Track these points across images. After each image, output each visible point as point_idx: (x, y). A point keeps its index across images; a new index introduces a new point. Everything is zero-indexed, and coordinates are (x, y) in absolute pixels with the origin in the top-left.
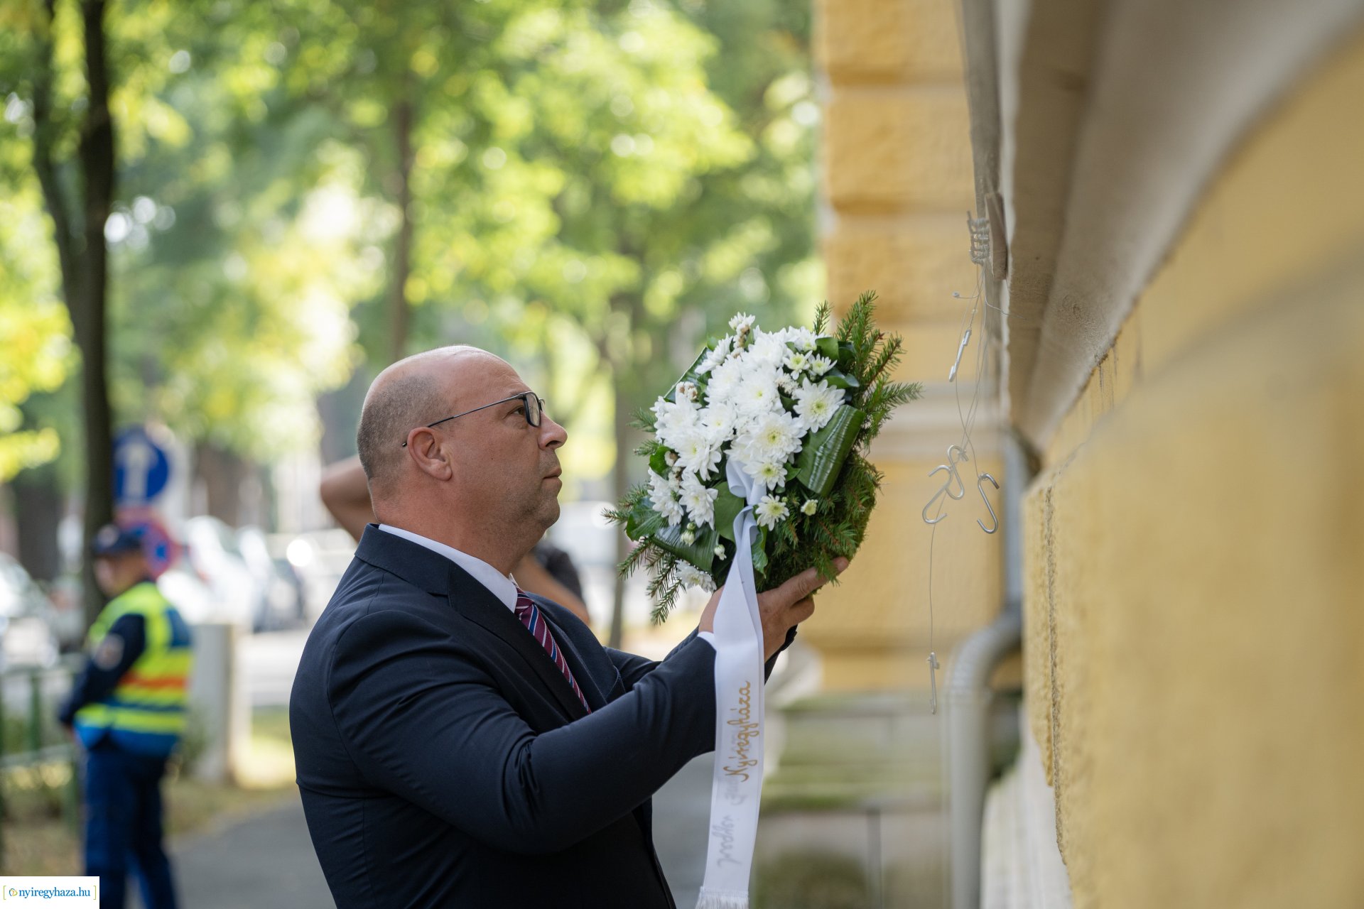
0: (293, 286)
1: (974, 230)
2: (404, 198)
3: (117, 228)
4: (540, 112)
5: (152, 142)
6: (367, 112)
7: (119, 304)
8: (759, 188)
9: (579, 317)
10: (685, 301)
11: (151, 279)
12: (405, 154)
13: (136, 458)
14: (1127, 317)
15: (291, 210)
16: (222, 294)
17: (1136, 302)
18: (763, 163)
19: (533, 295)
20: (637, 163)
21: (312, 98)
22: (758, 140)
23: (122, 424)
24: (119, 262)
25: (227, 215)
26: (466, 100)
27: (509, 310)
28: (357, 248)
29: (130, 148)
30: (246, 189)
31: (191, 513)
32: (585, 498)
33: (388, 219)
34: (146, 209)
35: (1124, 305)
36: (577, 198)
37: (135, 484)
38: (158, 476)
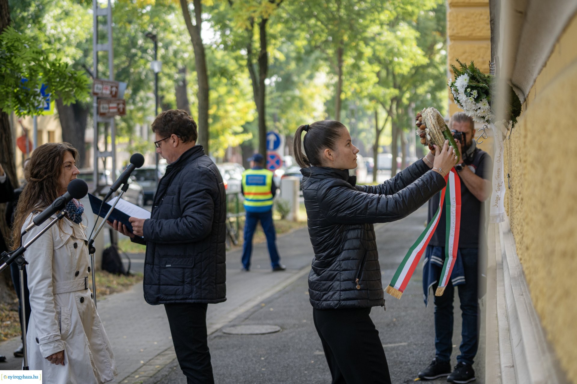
0: (311, 97)
1: (491, 66)
2: (340, 74)
3: (267, 82)
4: (374, 51)
5: (276, 59)
6: (330, 52)
7: (268, 101)
8: (430, 70)
9: (383, 104)
10: (411, 100)
11: (276, 94)
12: (341, 61)
13: (272, 138)
14: (532, 87)
15: (311, 77)
16: (294, 98)
17: (535, 81)
18: (431, 64)
19: (372, 98)
20: (399, 64)
21: (316, 47)
22: (430, 58)
23: (268, 131)
24: (268, 90)
25: (295, 79)
26: (356, 48)
27: (366, 102)
28: (327, 86)
29: (271, 61)
30: (300, 72)
31: (285, 155)
32: (385, 152)
33: (336, 79)
34: (274, 79)
35: (531, 83)
36: (384, 73)
37: (271, 146)
38: (277, 144)
